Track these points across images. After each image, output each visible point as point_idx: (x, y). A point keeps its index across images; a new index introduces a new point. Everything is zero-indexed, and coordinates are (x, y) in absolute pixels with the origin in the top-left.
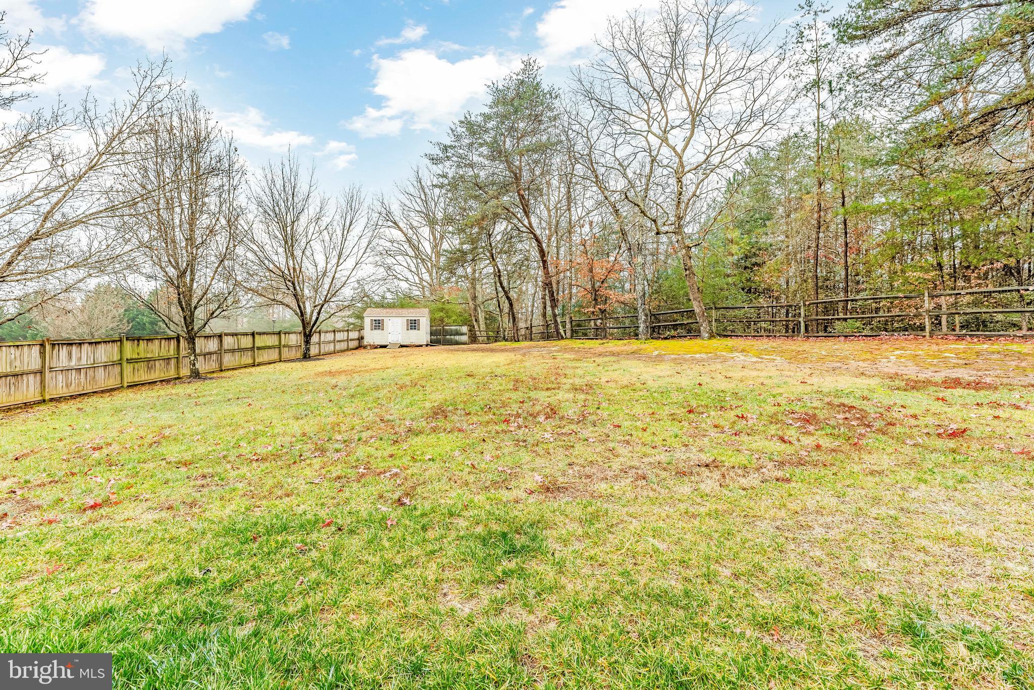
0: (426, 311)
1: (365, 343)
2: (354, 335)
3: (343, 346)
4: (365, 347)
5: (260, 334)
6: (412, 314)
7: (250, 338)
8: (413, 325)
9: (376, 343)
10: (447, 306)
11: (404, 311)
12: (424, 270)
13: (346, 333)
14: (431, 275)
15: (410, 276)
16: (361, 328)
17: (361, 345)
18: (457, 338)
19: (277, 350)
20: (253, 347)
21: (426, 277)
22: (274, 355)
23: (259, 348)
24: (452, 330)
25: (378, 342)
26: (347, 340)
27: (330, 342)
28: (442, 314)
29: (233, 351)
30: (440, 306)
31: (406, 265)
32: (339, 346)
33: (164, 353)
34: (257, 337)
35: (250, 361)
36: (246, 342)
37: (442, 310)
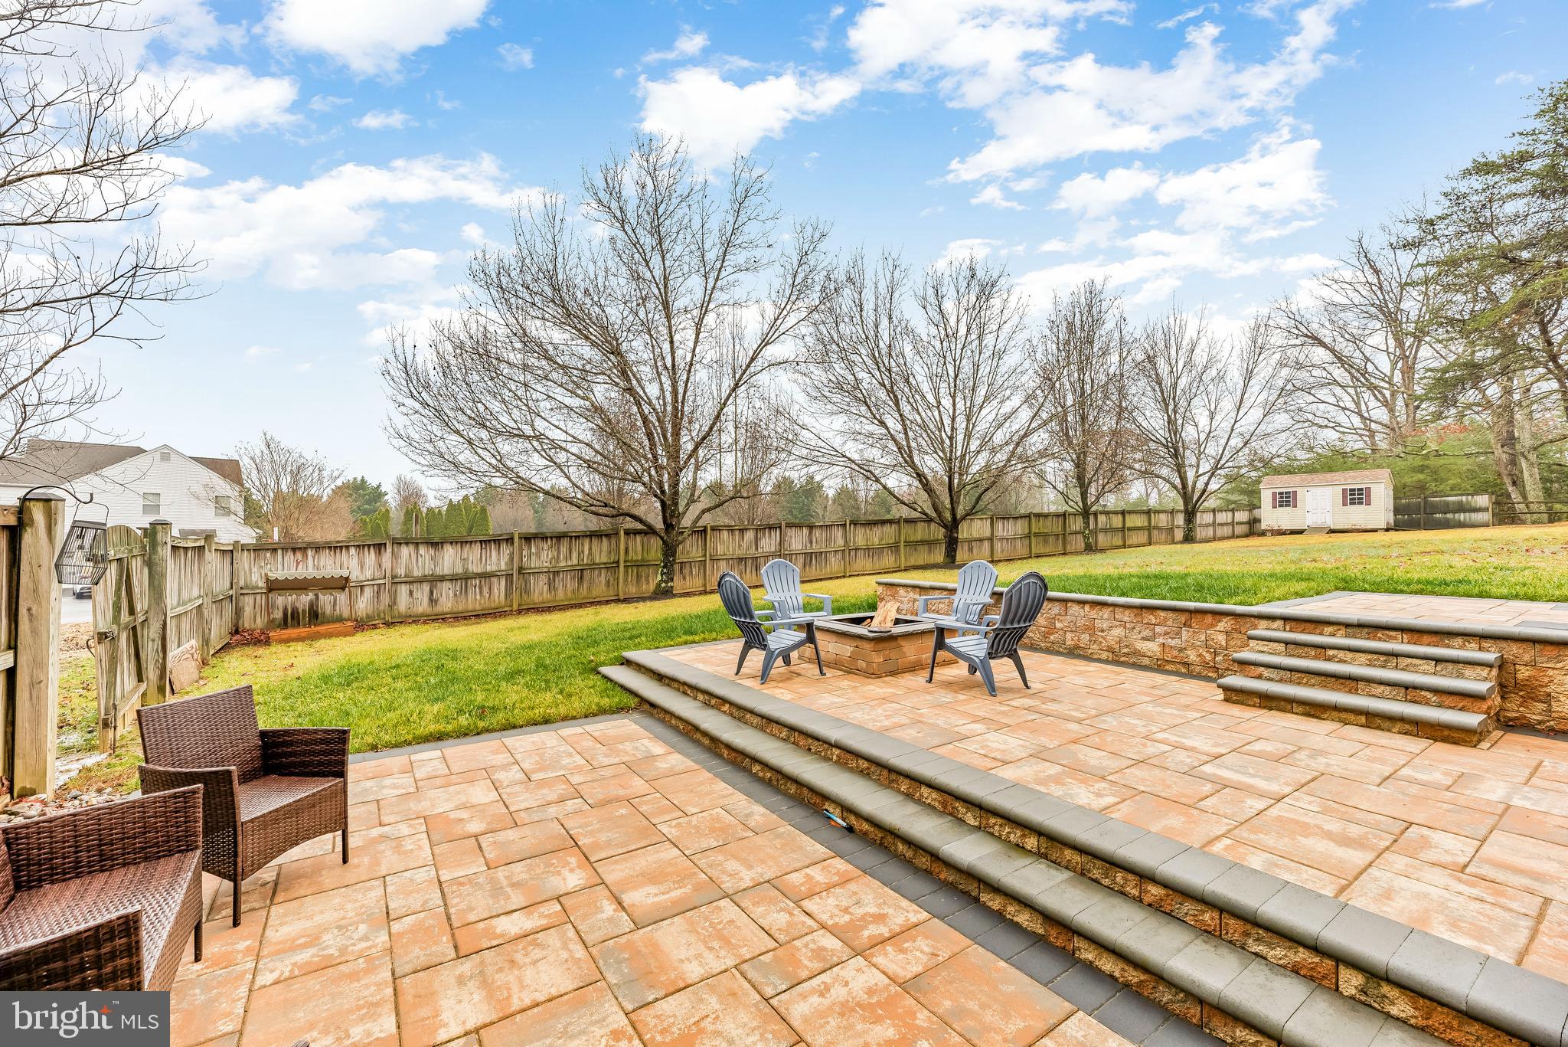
0: (1386, 473)
1: (1263, 526)
2: (1242, 516)
3: (1227, 530)
4: (1263, 534)
5: (1130, 512)
6: (1355, 479)
7: (1120, 517)
8: (1356, 497)
9: (1284, 527)
10: (1434, 462)
11: (1337, 476)
12: (1373, 403)
13: (1230, 514)
14: (1391, 411)
15: (1342, 418)
16: (1253, 506)
17: (1253, 529)
18: (1462, 517)
19: (1146, 533)
20: (1124, 527)
21: (1380, 414)
22: (1142, 537)
23: (1130, 529)
24: (1447, 504)
25: (1286, 526)
26: (1232, 524)
27: (1207, 525)
28: (1421, 476)
29: (1105, 531)
30: (1418, 462)
31: (1332, 400)
32: (1220, 532)
33: (1055, 530)
34: (1127, 516)
35: (1120, 543)
36: (1117, 521)
37: (1421, 469)
